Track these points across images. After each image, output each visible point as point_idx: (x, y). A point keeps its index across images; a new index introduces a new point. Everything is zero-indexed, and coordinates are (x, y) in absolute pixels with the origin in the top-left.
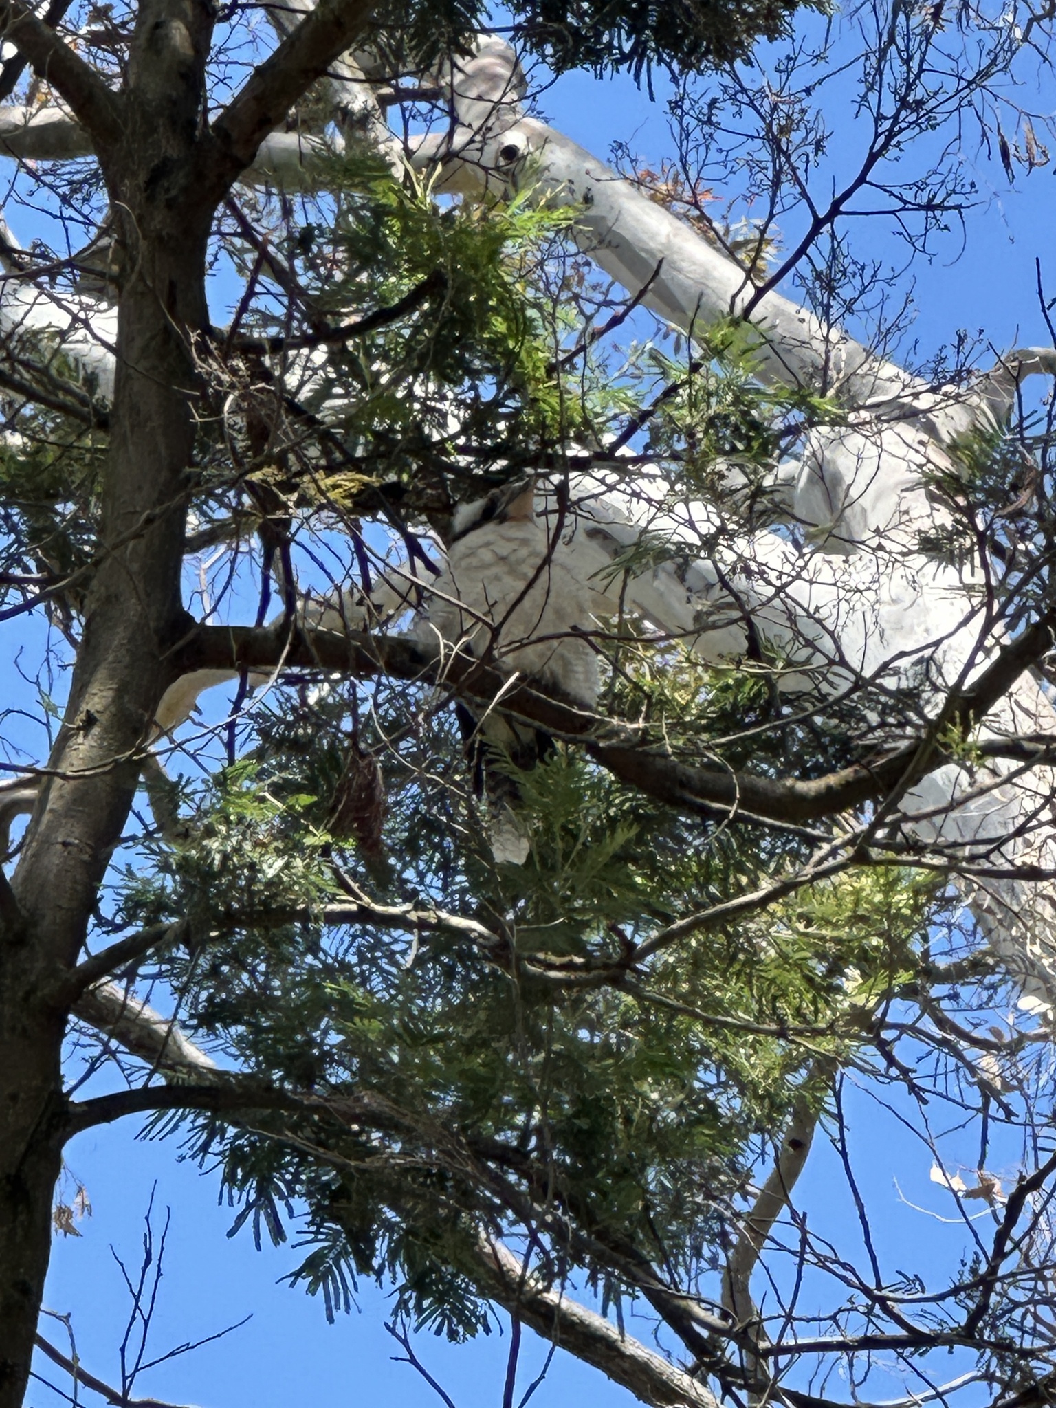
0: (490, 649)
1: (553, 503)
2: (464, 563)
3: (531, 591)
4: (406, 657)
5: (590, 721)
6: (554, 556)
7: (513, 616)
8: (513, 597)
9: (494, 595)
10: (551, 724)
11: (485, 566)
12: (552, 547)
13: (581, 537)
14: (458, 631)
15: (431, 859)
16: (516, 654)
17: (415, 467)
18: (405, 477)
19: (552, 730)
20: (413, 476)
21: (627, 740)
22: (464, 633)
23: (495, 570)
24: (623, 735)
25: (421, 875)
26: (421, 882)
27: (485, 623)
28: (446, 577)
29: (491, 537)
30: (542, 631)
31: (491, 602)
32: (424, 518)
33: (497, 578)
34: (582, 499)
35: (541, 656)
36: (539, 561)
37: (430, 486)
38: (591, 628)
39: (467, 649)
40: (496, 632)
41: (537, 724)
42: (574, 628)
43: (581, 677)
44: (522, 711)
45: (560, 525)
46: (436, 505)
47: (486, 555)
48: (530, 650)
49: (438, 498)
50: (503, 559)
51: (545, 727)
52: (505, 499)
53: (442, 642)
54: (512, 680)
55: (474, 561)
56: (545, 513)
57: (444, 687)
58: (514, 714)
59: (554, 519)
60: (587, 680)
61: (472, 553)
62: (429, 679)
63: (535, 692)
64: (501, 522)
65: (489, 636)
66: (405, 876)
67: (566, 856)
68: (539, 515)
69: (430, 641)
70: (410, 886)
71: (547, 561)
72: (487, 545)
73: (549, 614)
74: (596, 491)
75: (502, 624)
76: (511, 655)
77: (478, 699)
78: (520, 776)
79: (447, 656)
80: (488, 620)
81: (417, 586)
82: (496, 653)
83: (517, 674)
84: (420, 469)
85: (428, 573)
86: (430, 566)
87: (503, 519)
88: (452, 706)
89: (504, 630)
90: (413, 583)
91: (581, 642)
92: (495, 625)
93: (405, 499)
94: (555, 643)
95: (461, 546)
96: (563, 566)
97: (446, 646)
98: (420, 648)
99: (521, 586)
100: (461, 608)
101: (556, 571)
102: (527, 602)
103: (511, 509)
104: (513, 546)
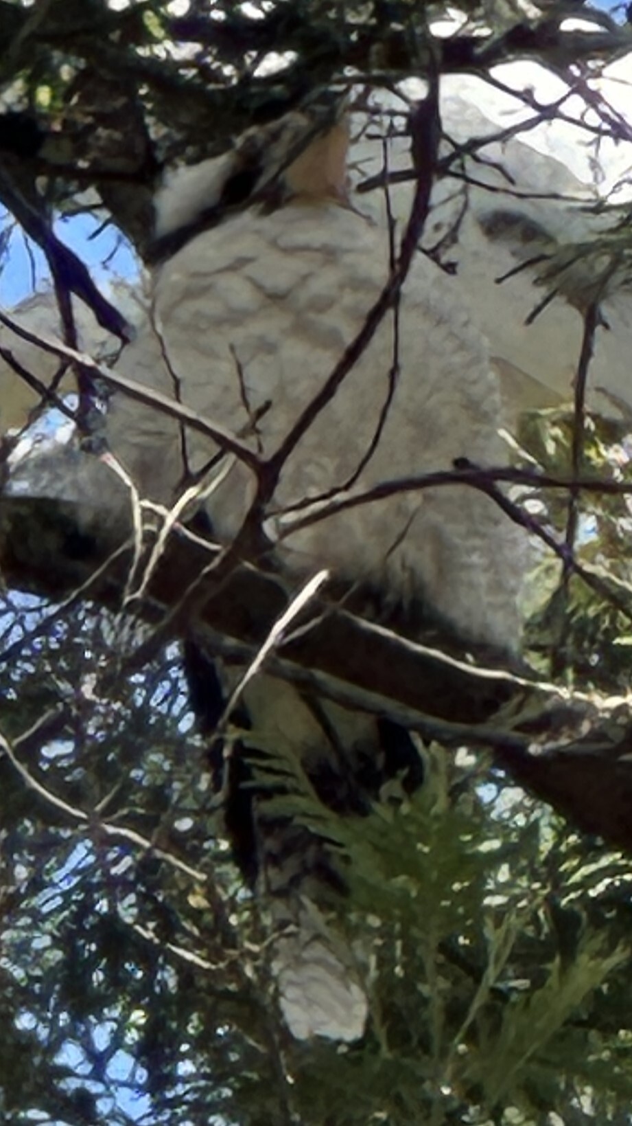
0: (255, 518)
1: (401, 156)
2: (185, 312)
3: (351, 376)
4: (52, 542)
5: (502, 690)
6: (405, 288)
7: (308, 437)
8: (306, 392)
9: (261, 387)
10: (413, 700)
11: (236, 317)
12: (400, 267)
13: (471, 235)
14: (179, 475)
15: (123, 1024)
16: (321, 526)
17: (66, 73)
18: (44, 95)
19: (414, 715)
20: (64, 93)
21: (598, 735)
22: (189, 480)
23: (256, 328)
24: (585, 727)
25: (99, 1061)
26: (98, 1074)
27: (243, 454)
28: (144, 346)
29: (244, 246)
30: (381, 471)
31: (256, 403)
32: (91, 196)
33: (267, 347)
34: (475, 143)
35: (381, 529)
36: (370, 300)
37: (103, 119)
38: (503, 462)
39: (199, 520)
40: (268, 474)
41: (376, 699)
42: (461, 463)
43: (482, 579)
44: (335, 668)
45: (421, 207)
46: (119, 164)
47: (238, 291)
48: (351, 517)
49: (126, 150)
50: (276, 298)
51: (391, 706)
52: (279, 151)
53: (139, 504)
54: (310, 589)
55: (206, 306)
56: (384, 179)
57: (145, 612)
58: (320, 675)
59: (405, 191)
60: (498, 586)
61: (197, 289)
62: (108, 596)
63: (365, 624)
64: (267, 211)
65: (250, 488)
66: (61, 1060)
67: (455, 1013)
68: (365, 187)
69: (108, 499)
70: (71, 1084)
71: (390, 298)
72: (241, 262)
73: (397, 432)
74: (507, 123)
75: (280, 458)
76: (306, 533)
77: (230, 642)
78: (333, 827)
79: (150, 538)
80: (249, 444)
81: (80, 368)
82: (268, 527)
83: (322, 576)
84: (81, 78)
85: (103, 334)
86: (108, 317)
87: (273, 200)
88: (172, 651)
89: (287, 470)
90: (67, 361)
91: (475, 493)
92: (267, 456)
93: (48, 152)
94: (413, 499)
95: (176, 268)
96: (426, 309)
97: (148, 515)
98: (85, 518)
99: (327, 364)
100: (185, 420)
101: (410, 320)
102: (340, 402)
103: (294, 177)
104: (297, 265)
